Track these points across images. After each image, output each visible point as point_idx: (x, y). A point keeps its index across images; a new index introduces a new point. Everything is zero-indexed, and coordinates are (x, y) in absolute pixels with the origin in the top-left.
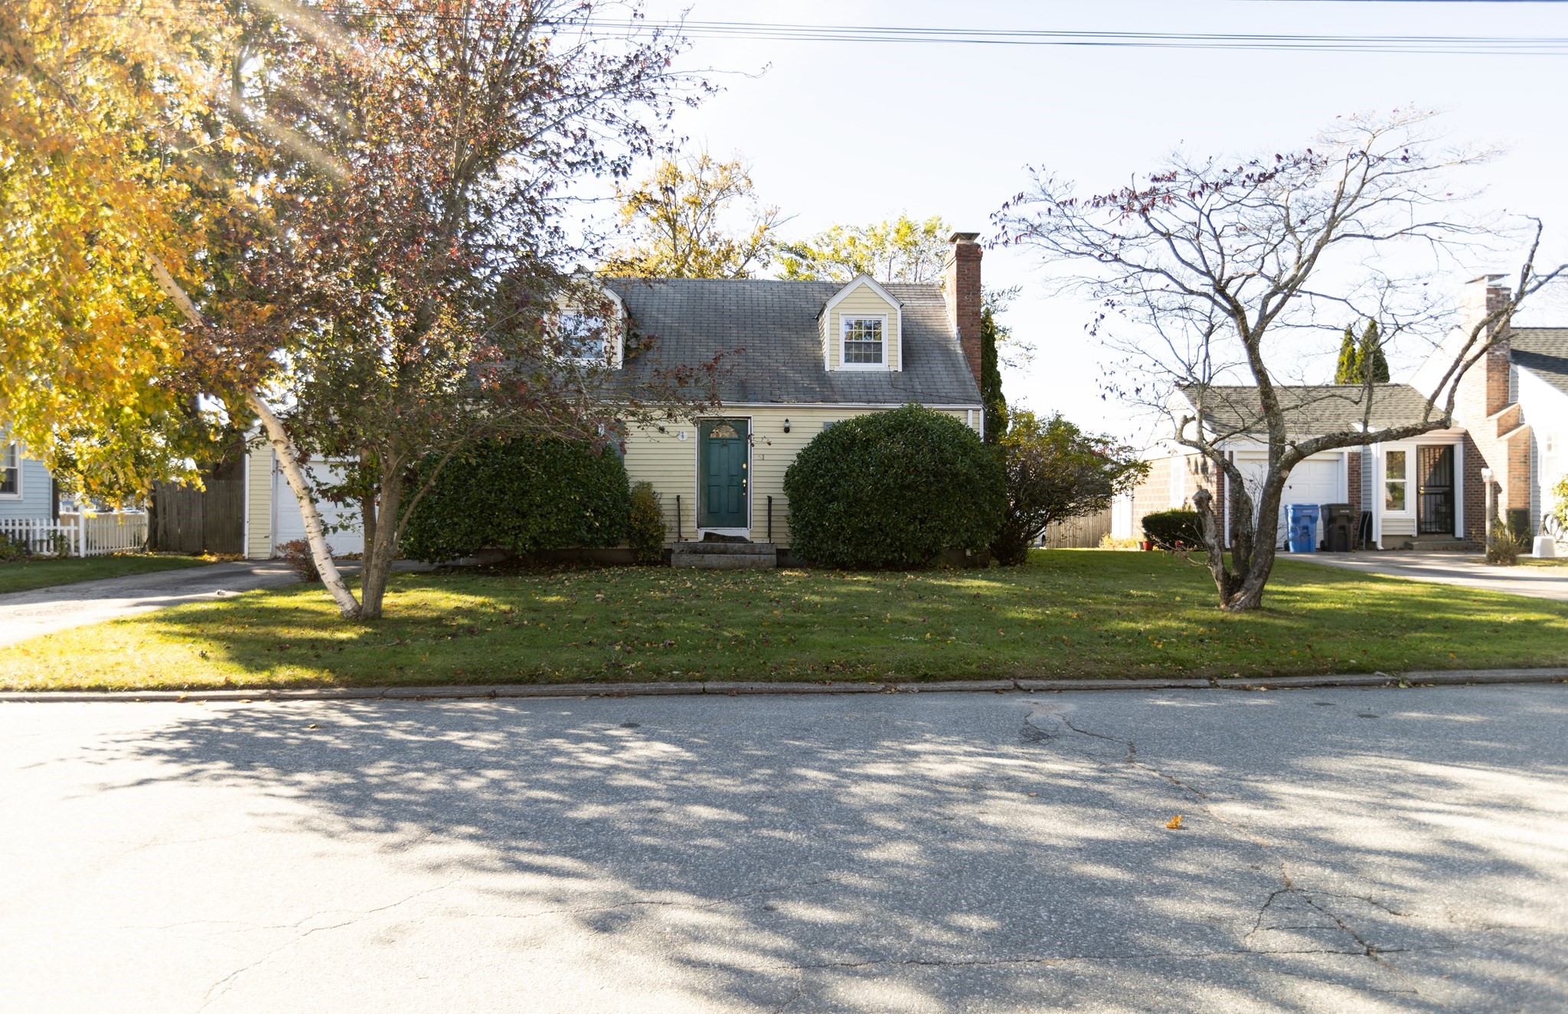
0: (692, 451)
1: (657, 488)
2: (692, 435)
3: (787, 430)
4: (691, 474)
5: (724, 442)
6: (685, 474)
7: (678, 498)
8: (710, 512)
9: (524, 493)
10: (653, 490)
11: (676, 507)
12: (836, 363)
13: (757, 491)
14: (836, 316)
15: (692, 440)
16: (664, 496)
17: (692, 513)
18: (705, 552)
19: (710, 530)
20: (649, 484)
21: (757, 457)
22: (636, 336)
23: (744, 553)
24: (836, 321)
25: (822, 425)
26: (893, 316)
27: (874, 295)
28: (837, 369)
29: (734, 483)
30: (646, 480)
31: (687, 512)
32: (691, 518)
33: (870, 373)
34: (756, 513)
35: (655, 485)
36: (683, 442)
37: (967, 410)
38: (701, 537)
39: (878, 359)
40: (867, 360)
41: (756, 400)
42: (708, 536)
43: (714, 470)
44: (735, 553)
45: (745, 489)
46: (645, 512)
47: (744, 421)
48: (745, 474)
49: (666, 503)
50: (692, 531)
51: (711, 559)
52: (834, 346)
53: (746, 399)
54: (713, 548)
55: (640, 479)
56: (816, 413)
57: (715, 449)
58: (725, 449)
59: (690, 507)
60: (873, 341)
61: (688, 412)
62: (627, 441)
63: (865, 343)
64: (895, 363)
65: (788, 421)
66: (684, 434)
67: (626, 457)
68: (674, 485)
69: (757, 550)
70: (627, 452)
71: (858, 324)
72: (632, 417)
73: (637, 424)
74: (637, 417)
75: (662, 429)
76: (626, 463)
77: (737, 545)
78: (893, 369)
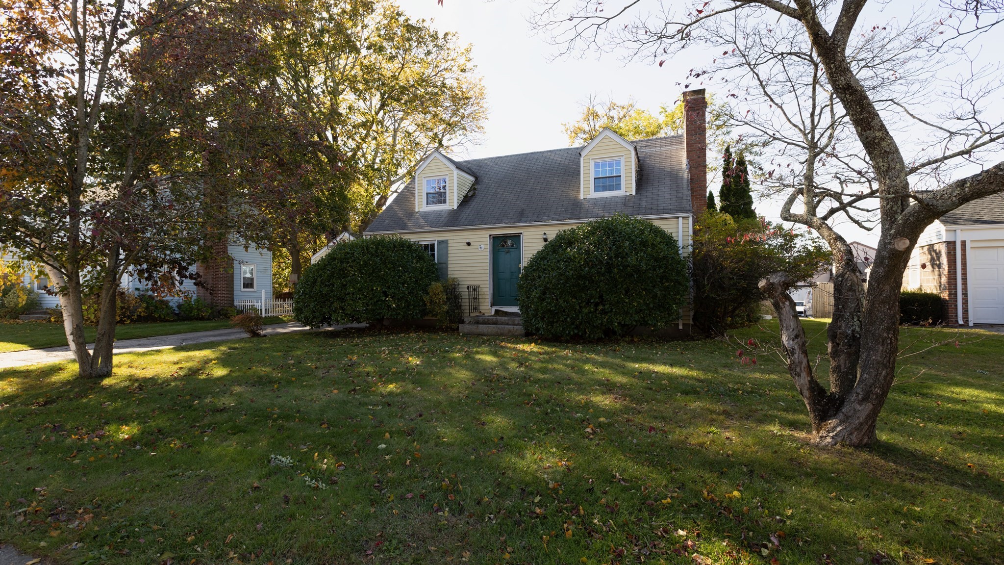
0: (487, 257)
2: (486, 247)
3: (545, 240)
4: (486, 272)
5: (507, 250)
6: (483, 272)
8: (498, 296)
12: (588, 193)
14: (587, 161)
15: (486, 250)
17: (487, 297)
19: (498, 308)
22: (474, 189)
24: (587, 164)
26: (628, 156)
27: (615, 143)
28: (588, 197)
29: (514, 277)
30: (459, 276)
31: (484, 297)
32: (486, 300)
33: (612, 198)
36: (481, 251)
37: (678, 218)
38: (492, 312)
39: (618, 187)
40: (611, 188)
41: (526, 222)
42: (497, 312)
43: (501, 269)
47: (517, 237)
48: (520, 271)
50: (487, 308)
52: (587, 181)
56: (565, 227)
57: (502, 255)
58: (508, 255)
59: (486, 293)
60: (614, 175)
61: (484, 232)
62: (449, 252)
63: (609, 177)
64: (630, 189)
65: (545, 234)
66: (482, 246)
67: (449, 262)
68: (476, 279)
69: (516, 323)
70: (449, 259)
71: (604, 165)
72: (452, 238)
73: (455, 241)
74: (455, 238)
75: (469, 244)
76: (449, 266)
77: (503, 318)
78: (628, 194)
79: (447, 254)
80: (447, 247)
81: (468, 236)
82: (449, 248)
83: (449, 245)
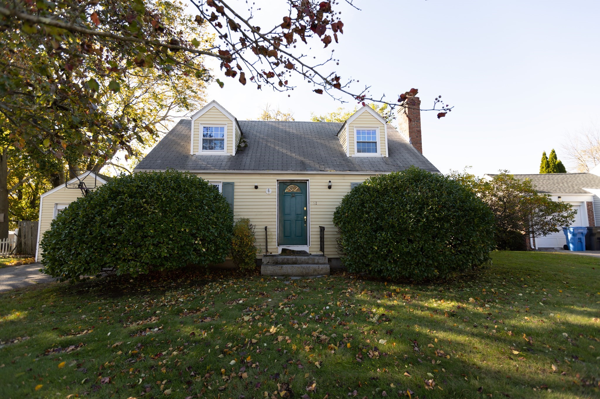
0: (274, 200)
1: (253, 222)
2: (274, 190)
3: (330, 187)
4: (274, 213)
5: (293, 195)
6: (270, 213)
7: (266, 228)
8: (285, 236)
9: (141, 227)
10: (250, 223)
11: (264, 233)
12: (353, 153)
13: (313, 223)
14: (352, 128)
15: (274, 194)
16: (257, 227)
17: (274, 237)
18: (283, 263)
19: (285, 247)
20: (248, 220)
21: (312, 203)
22: (244, 142)
23: (308, 263)
24: (352, 130)
25: (350, 184)
27: (372, 116)
28: (353, 156)
29: (299, 219)
30: (246, 217)
31: (271, 237)
32: (274, 240)
33: (372, 158)
34: (313, 236)
35: (251, 220)
36: (269, 195)
38: (280, 251)
39: (375, 150)
40: (369, 151)
41: (312, 170)
42: (284, 250)
43: (287, 211)
44: (302, 263)
45: (306, 222)
46: (242, 239)
47: (304, 183)
48: (306, 213)
49: (259, 232)
50: (276, 249)
51: (287, 269)
52: (351, 143)
53: (305, 169)
54: (288, 259)
55: (242, 217)
56: (347, 177)
57: (288, 199)
58: (294, 199)
59: (273, 233)
60: (372, 141)
61: (272, 177)
62: (235, 194)
63: (367, 142)
64: (384, 153)
65: (330, 182)
66: (270, 190)
67: (235, 204)
68: (263, 220)
69: (316, 261)
70: (235, 200)
71: (364, 133)
72: (239, 181)
73: (241, 184)
74: (241, 181)
75: (256, 187)
76: (235, 207)
77: (303, 257)
78: (383, 156)
79: (233, 195)
80: (233, 189)
81: (256, 180)
82: (235, 190)
83: (235, 187)
